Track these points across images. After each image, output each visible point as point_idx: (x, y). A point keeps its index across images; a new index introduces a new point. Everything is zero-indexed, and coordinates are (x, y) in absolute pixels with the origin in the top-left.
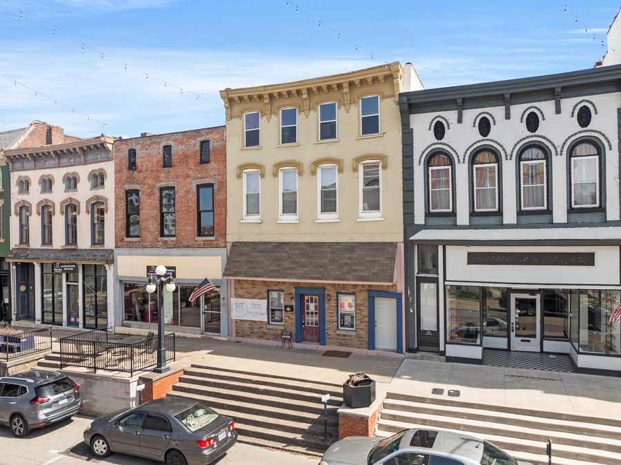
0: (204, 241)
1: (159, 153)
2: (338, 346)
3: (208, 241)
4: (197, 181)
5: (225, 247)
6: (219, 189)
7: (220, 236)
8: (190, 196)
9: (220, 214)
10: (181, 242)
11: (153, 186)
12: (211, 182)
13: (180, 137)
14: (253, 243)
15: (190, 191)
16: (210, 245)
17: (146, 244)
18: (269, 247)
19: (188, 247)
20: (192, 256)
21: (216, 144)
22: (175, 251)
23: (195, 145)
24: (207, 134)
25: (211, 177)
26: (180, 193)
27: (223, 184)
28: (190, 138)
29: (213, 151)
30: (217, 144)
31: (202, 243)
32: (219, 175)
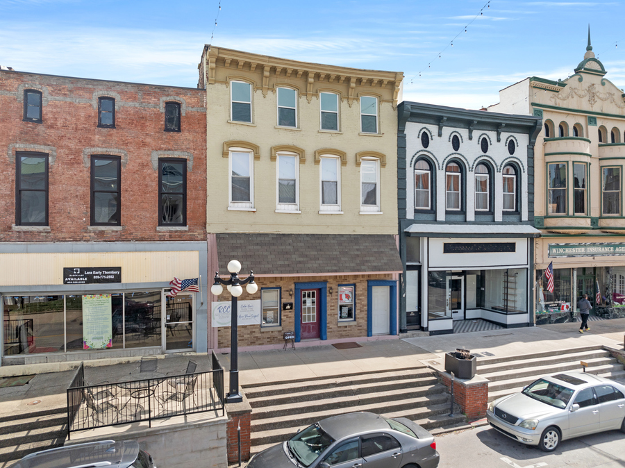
0: (171, 231)
1: (91, 105)
2: (339, 338)
3: (176, 231)
4: (160, 152)
5: (205, 239)
6: (195, 167)
7: (196, 225)
8: (147, 171)
9: (197, 198)
10: (132, 234)
11: (78, 152)
12: (184, 157)
13: (131, 89)
14: (245, 234)
15: (147, 165)
16: (180, 237)
17: (61, 235)
18: (267, 239)
19: (142, 239)
20: (150, 251)
21: (190, 109)
22: (119, 244)
23: (156, 105)
24: (178, 94)
25: (182, 150)
26: (129, 166)
27: (201, 162)
28: (149, 95)
29: (187, 117)
30: (194, 110)
31: (168, 234)
32: (195, 149)
